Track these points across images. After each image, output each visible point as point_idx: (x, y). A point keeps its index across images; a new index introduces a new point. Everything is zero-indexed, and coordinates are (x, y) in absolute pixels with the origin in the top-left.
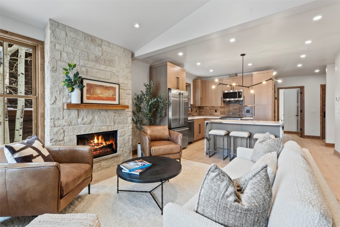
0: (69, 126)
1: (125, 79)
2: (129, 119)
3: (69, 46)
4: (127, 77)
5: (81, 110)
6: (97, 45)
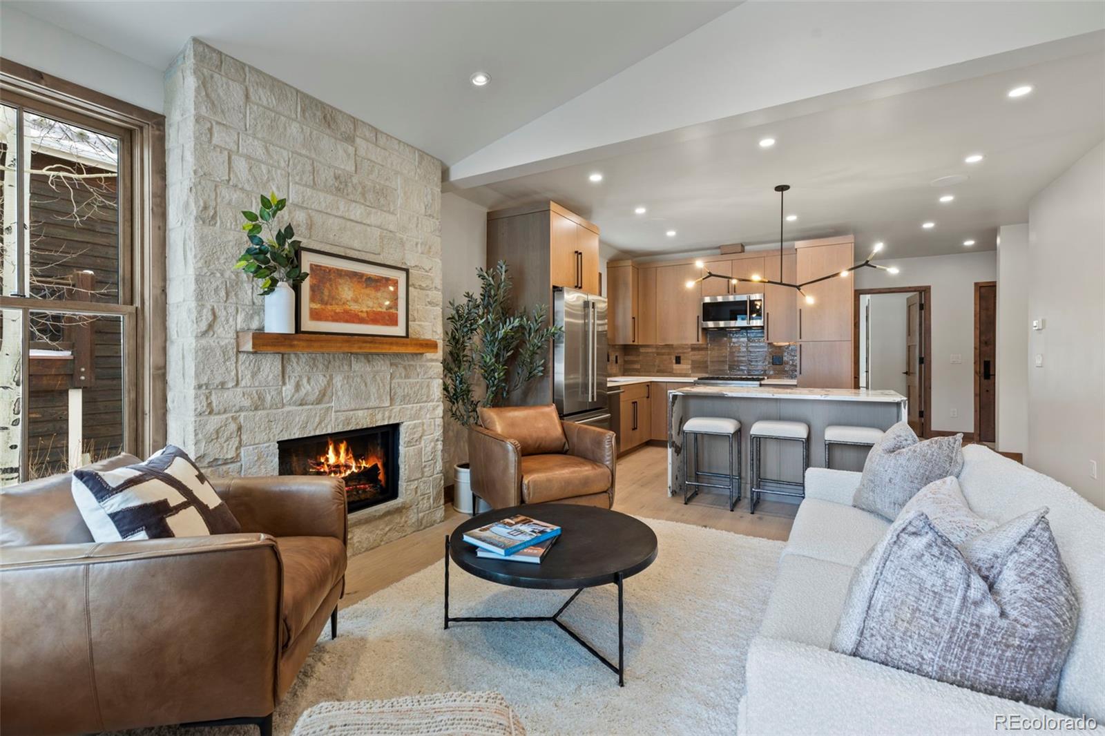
0: (256, 409)
1: (422, 253)
2: (436, 385)
3: (255, 137)
4: (430, 248)
5: (292, 356)
6: (339, 136)
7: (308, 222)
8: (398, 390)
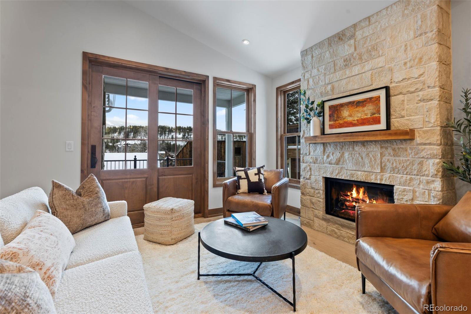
0: (315, 163)
1: (411, 67)
2: (431, 164)
5: (328, 144)
6: (347, 40)
7: (332, 88)
8: (388, 164)
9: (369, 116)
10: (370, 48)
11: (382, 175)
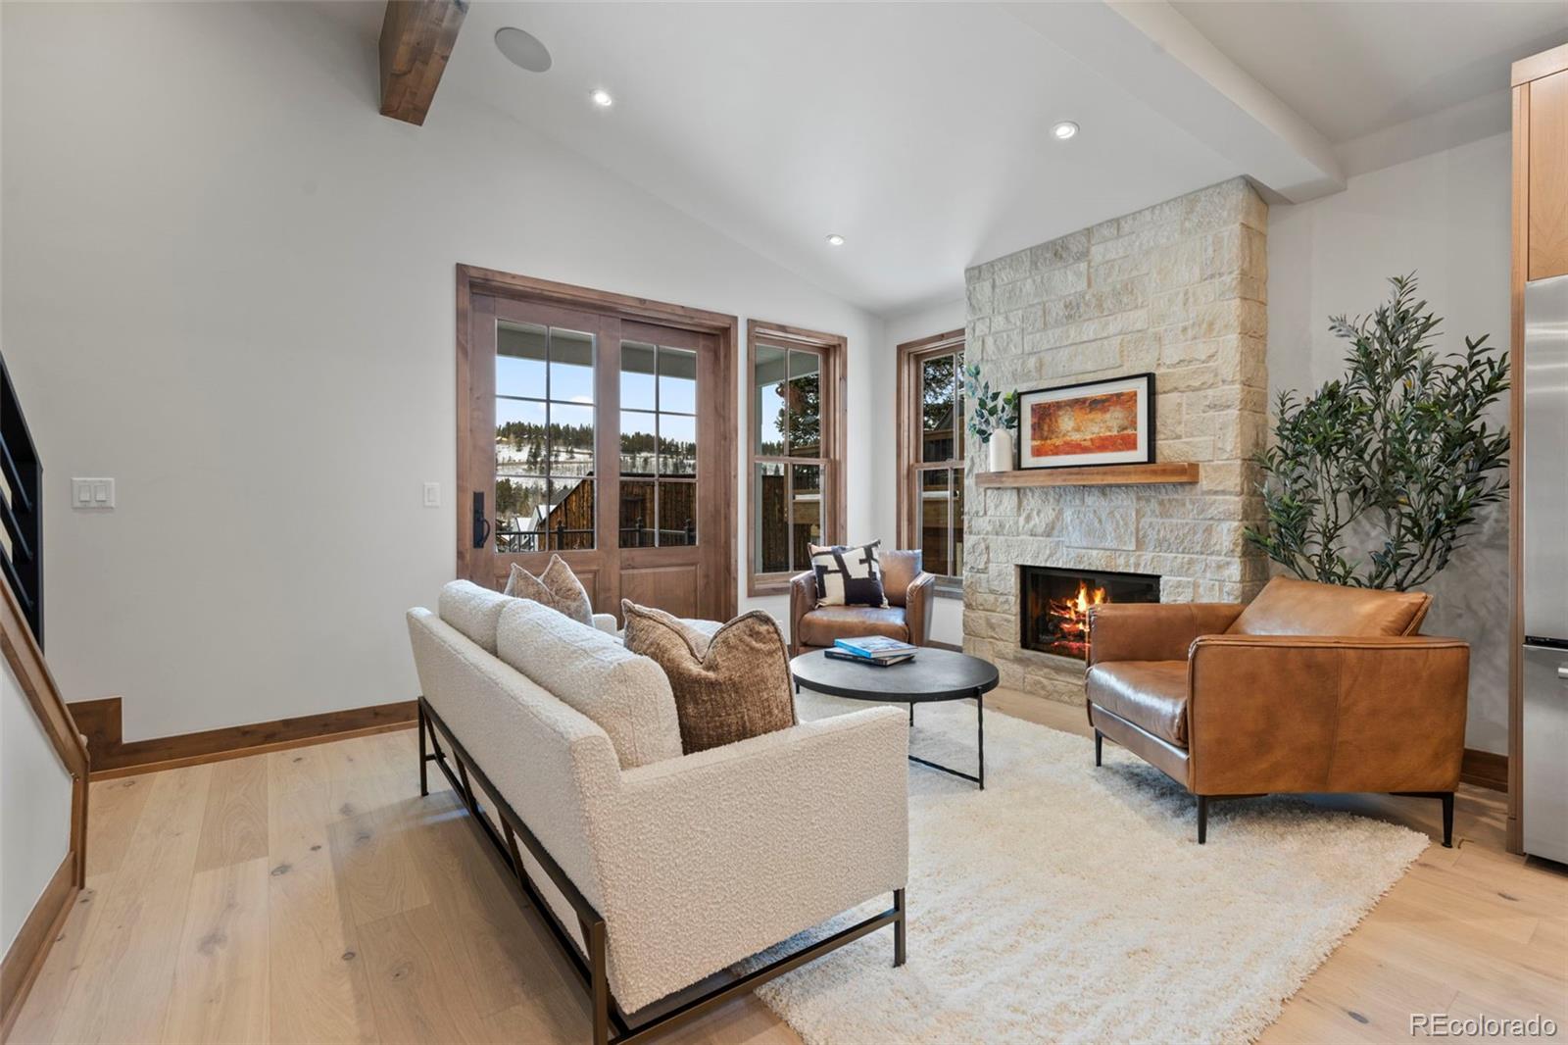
0: (998, 534)
3: (999, 314)
4: (1211, 324)
5: (1028, 491)
6: (1071, 261)
7: (1037, 365)
8: (1149, 532)
9: (1115, 433)
10: (1118, 286)
11: (1140, 556)
